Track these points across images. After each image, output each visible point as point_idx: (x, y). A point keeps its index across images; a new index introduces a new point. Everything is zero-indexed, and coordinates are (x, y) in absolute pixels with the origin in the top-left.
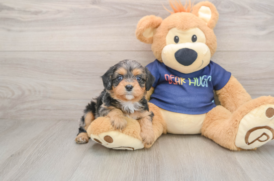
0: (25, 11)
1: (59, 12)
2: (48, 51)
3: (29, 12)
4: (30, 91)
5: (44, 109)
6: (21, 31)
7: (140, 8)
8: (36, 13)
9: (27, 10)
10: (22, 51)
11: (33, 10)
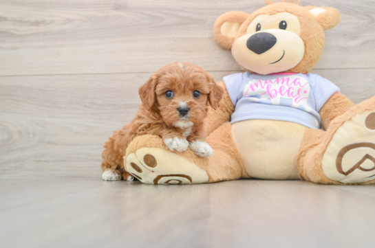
0: (22, 22)
1: (69, 21)
2: (51, 75)
3: (26, 22)
4: (20, 132)
5: (40, 161)
6: (14, 48)
7: (181, 14)
8: (37, 23)
9: (25, 19)
10: (13, 76)
11: (32, 19)
